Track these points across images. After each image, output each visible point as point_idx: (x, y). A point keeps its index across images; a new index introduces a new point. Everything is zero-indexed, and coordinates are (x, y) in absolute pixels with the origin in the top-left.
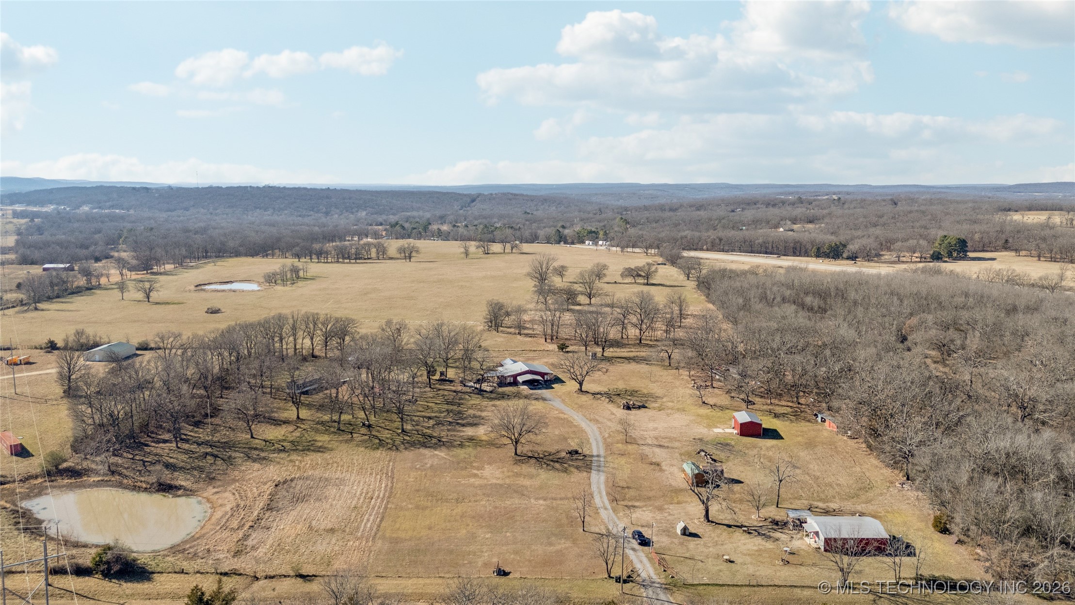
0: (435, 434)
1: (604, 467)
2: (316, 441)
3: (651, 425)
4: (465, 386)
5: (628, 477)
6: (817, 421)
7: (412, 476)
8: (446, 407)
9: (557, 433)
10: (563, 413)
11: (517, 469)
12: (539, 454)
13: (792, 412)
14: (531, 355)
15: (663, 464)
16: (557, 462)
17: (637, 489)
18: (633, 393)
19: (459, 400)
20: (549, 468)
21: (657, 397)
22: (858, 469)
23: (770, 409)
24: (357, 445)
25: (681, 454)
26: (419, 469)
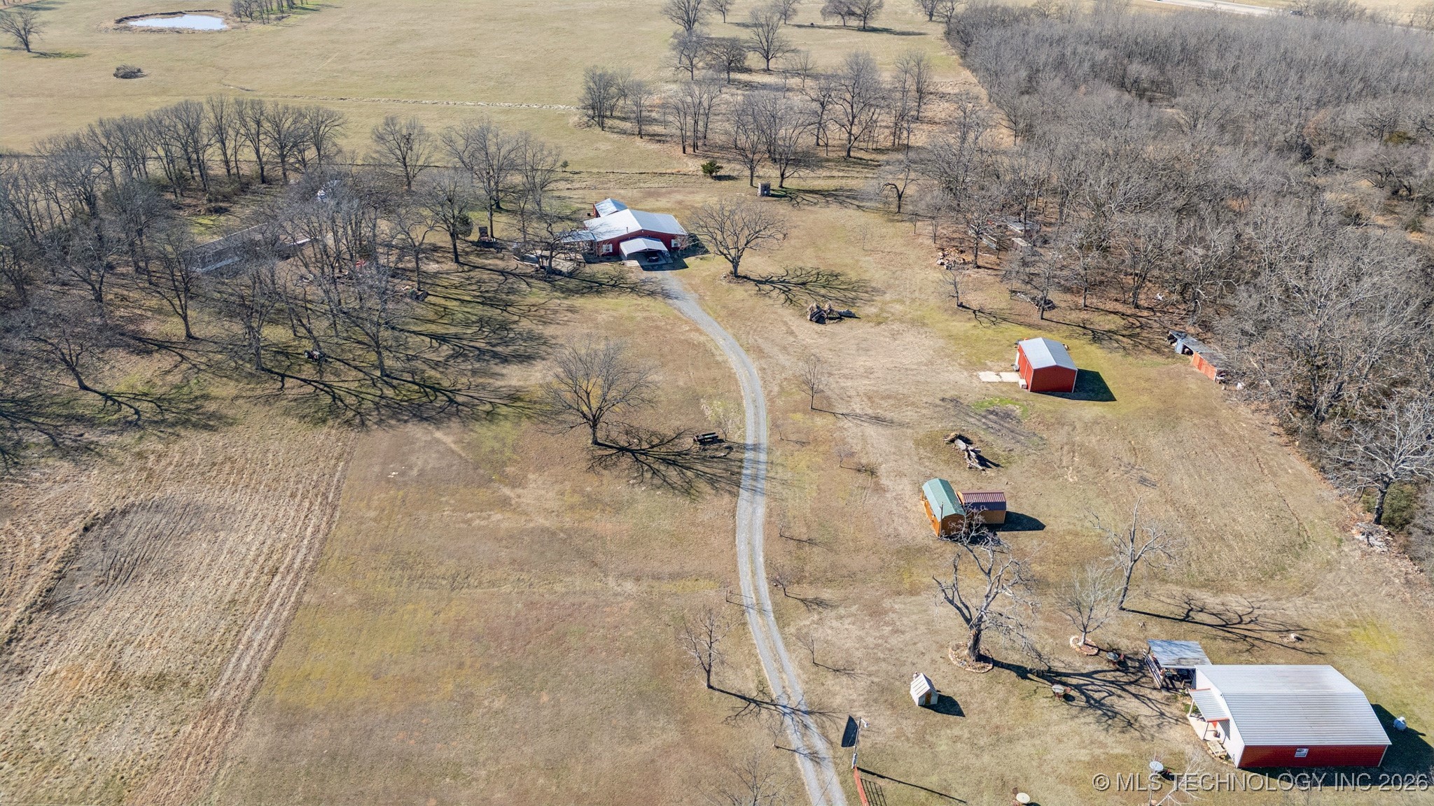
0: (446, 383)
1: (766, 478)
2: (206, 397)
3: (862, 362)
4: (523, 259)
5: (812, 509)
6: (1173, 351)
7: (375, 503)
8: (480, 310)
9: (681, 383)
10: (698, 330)
11: (591, 484)
12: (640, 440)
13: (1126, 328)
14: (654, 184)
15: (882, 470)
16: (674, 463)
17: (829, 547)
18: (830, 279)
19: (508, 293)
20: (657, 481)
21: (874, 290)
22: (1270, 487)
23: (1084, 321)
24: (287, 413)
25: (918, 443)
26: (394, 482)
